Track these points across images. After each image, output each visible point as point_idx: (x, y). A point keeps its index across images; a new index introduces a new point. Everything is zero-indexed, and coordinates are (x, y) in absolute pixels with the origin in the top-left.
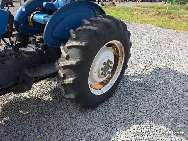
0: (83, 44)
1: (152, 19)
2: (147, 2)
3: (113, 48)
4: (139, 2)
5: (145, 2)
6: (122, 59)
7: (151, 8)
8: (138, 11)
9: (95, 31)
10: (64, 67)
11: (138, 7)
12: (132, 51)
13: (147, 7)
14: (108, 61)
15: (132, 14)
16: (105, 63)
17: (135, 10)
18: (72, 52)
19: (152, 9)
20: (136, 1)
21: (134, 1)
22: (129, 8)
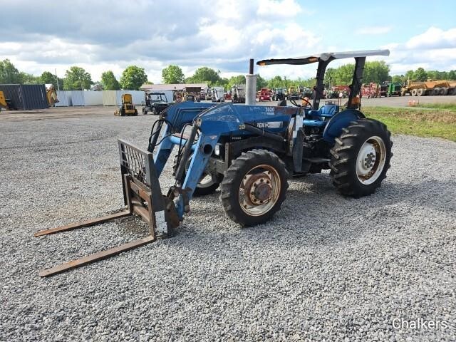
0: (355, 135)
1: (444, 129)
2: (438, 95)
3: (374, 145)
4: (416, 95)
5: (432, 95)
6: (383, 156)
7: (445, 108)
8: (413, 114)
9: (363, 128)
10: (339, 152)
11: (414, 106)
12: (393, 150)
13: (436, 106)
14: (371, 154)
15: (399, 121)
16: (368, 155)
17: (407, 113)
18: (346, 141)
19: (448, 110)
20: (411, 95)
21: (404, 95)
22: (392, 110)
